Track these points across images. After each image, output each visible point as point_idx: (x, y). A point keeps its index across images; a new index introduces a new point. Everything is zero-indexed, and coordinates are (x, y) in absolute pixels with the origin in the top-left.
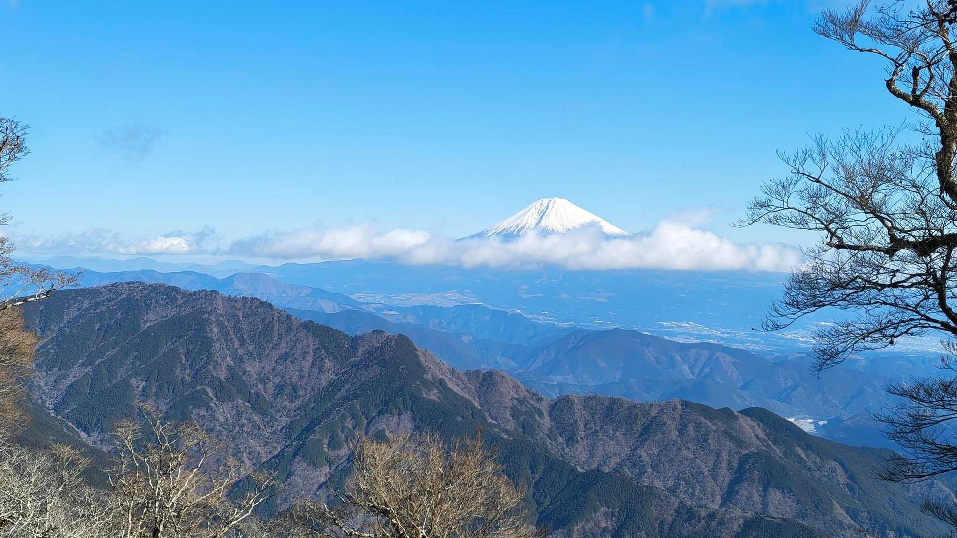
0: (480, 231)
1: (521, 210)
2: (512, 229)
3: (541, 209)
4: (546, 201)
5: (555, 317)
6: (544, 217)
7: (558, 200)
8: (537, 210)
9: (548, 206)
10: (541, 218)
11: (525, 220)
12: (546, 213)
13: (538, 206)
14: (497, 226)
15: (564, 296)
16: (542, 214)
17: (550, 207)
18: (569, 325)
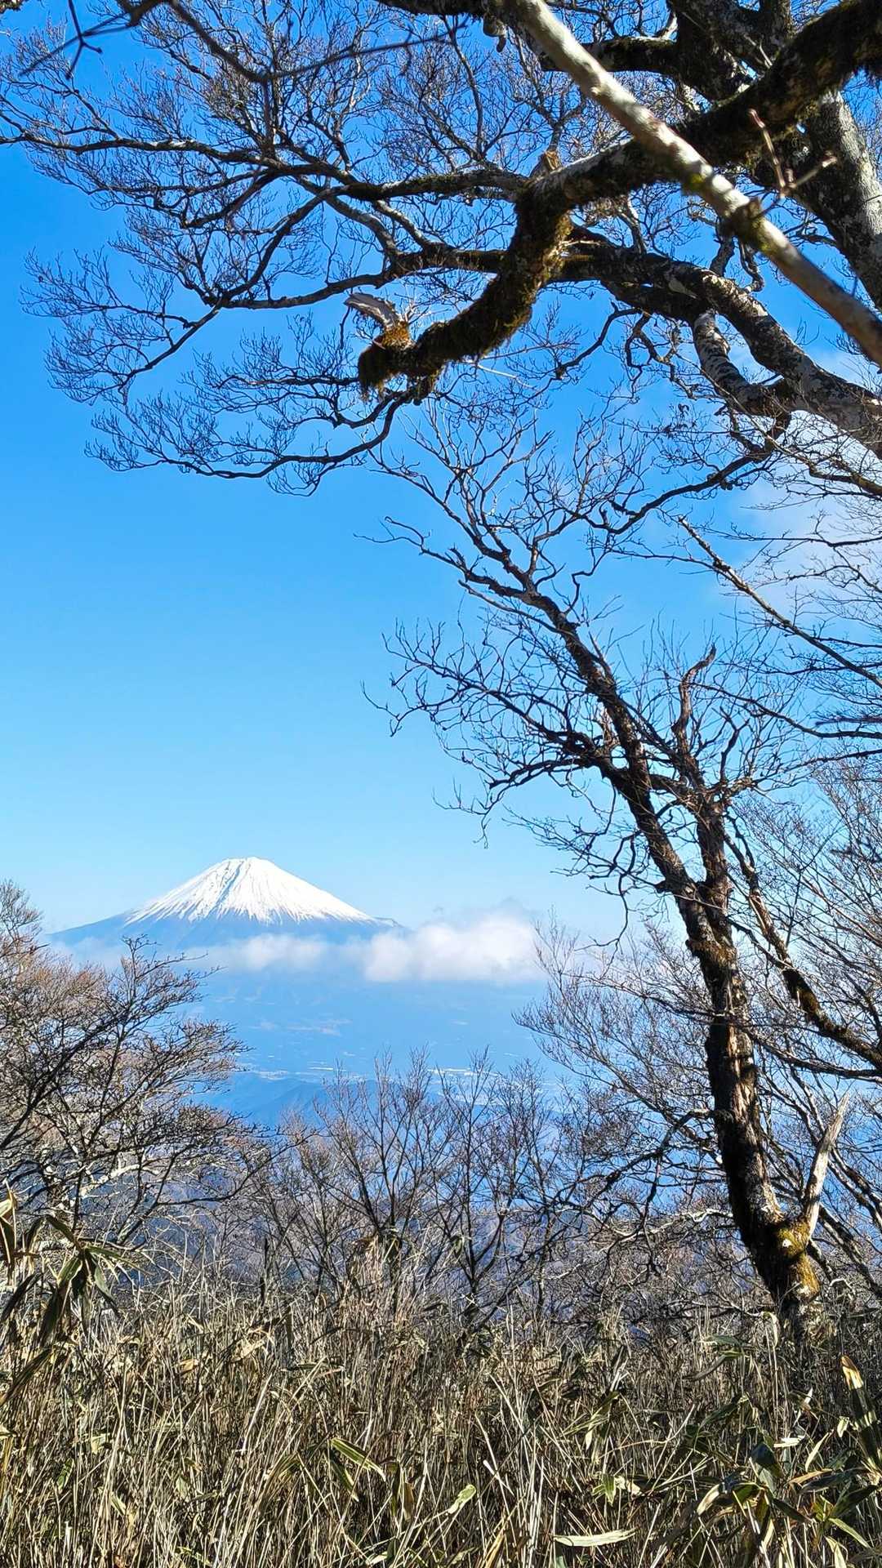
0: (119, 913)
1: (192, 877)
2: (176, 910)
3: (227, 876)
4: (235, 864)
5: (254, 1062)
6: (231, 889)
7: (254, 861)
8: (220, 879)
9: (238, 871)
10: (226, 892)
11: (199, 894)
12: (235, 883)
13: (221, 871)
14: (150, 903)
15: (267, 1025)
16: (229, 885)
17: (242, 872)
18: (279, 1076)
